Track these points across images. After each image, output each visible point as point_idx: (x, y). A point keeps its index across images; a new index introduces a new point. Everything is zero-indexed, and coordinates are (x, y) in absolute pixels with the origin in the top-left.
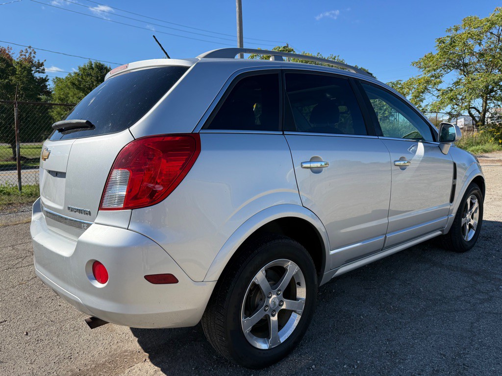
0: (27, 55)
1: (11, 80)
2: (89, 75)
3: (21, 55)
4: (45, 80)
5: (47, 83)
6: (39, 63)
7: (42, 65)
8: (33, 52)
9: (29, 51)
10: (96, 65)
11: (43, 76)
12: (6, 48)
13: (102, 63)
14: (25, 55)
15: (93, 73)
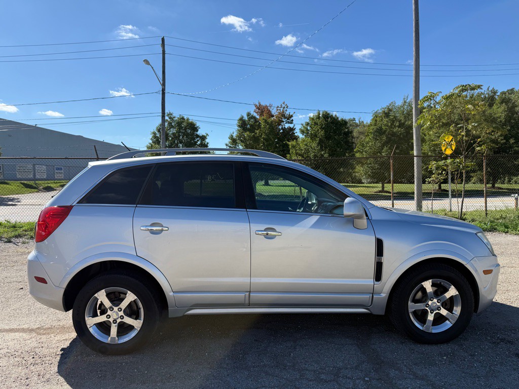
0: (282, 109)
1: (256, 134)
2: (316, 124)
3: (277, 110)
4: (292, 129)
5: (295, 132)
6: (289, 115)
7: (292, 116)
8: (286, 107)
9: (283, 106)
10: (323, 114)
11: (291, 126)
12: (268, 105)
13: (328, 112)
14: (280, 110)
15: (318, 122)
